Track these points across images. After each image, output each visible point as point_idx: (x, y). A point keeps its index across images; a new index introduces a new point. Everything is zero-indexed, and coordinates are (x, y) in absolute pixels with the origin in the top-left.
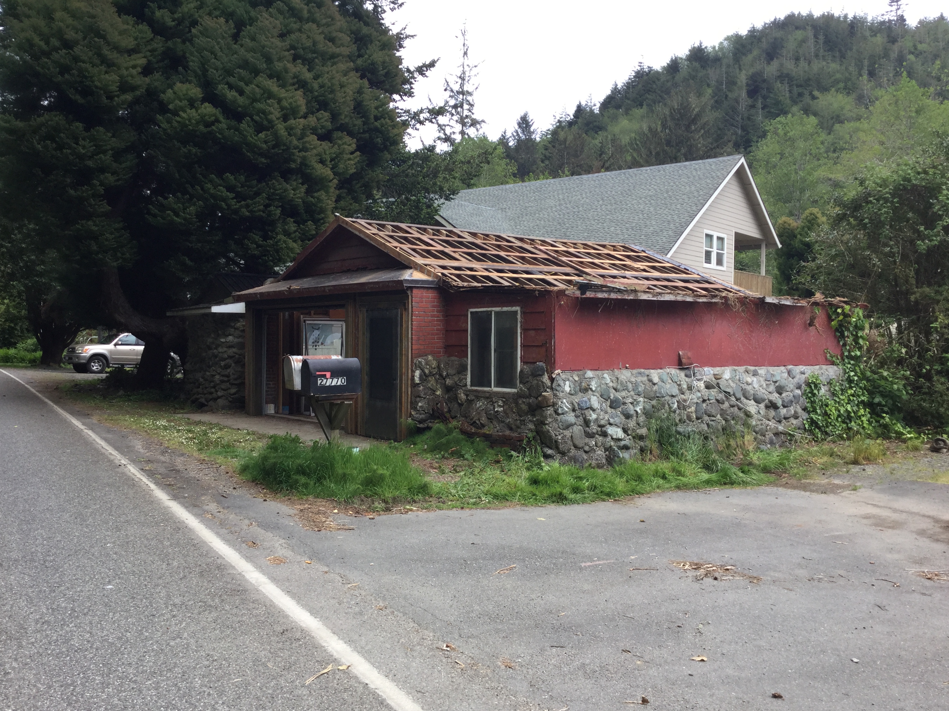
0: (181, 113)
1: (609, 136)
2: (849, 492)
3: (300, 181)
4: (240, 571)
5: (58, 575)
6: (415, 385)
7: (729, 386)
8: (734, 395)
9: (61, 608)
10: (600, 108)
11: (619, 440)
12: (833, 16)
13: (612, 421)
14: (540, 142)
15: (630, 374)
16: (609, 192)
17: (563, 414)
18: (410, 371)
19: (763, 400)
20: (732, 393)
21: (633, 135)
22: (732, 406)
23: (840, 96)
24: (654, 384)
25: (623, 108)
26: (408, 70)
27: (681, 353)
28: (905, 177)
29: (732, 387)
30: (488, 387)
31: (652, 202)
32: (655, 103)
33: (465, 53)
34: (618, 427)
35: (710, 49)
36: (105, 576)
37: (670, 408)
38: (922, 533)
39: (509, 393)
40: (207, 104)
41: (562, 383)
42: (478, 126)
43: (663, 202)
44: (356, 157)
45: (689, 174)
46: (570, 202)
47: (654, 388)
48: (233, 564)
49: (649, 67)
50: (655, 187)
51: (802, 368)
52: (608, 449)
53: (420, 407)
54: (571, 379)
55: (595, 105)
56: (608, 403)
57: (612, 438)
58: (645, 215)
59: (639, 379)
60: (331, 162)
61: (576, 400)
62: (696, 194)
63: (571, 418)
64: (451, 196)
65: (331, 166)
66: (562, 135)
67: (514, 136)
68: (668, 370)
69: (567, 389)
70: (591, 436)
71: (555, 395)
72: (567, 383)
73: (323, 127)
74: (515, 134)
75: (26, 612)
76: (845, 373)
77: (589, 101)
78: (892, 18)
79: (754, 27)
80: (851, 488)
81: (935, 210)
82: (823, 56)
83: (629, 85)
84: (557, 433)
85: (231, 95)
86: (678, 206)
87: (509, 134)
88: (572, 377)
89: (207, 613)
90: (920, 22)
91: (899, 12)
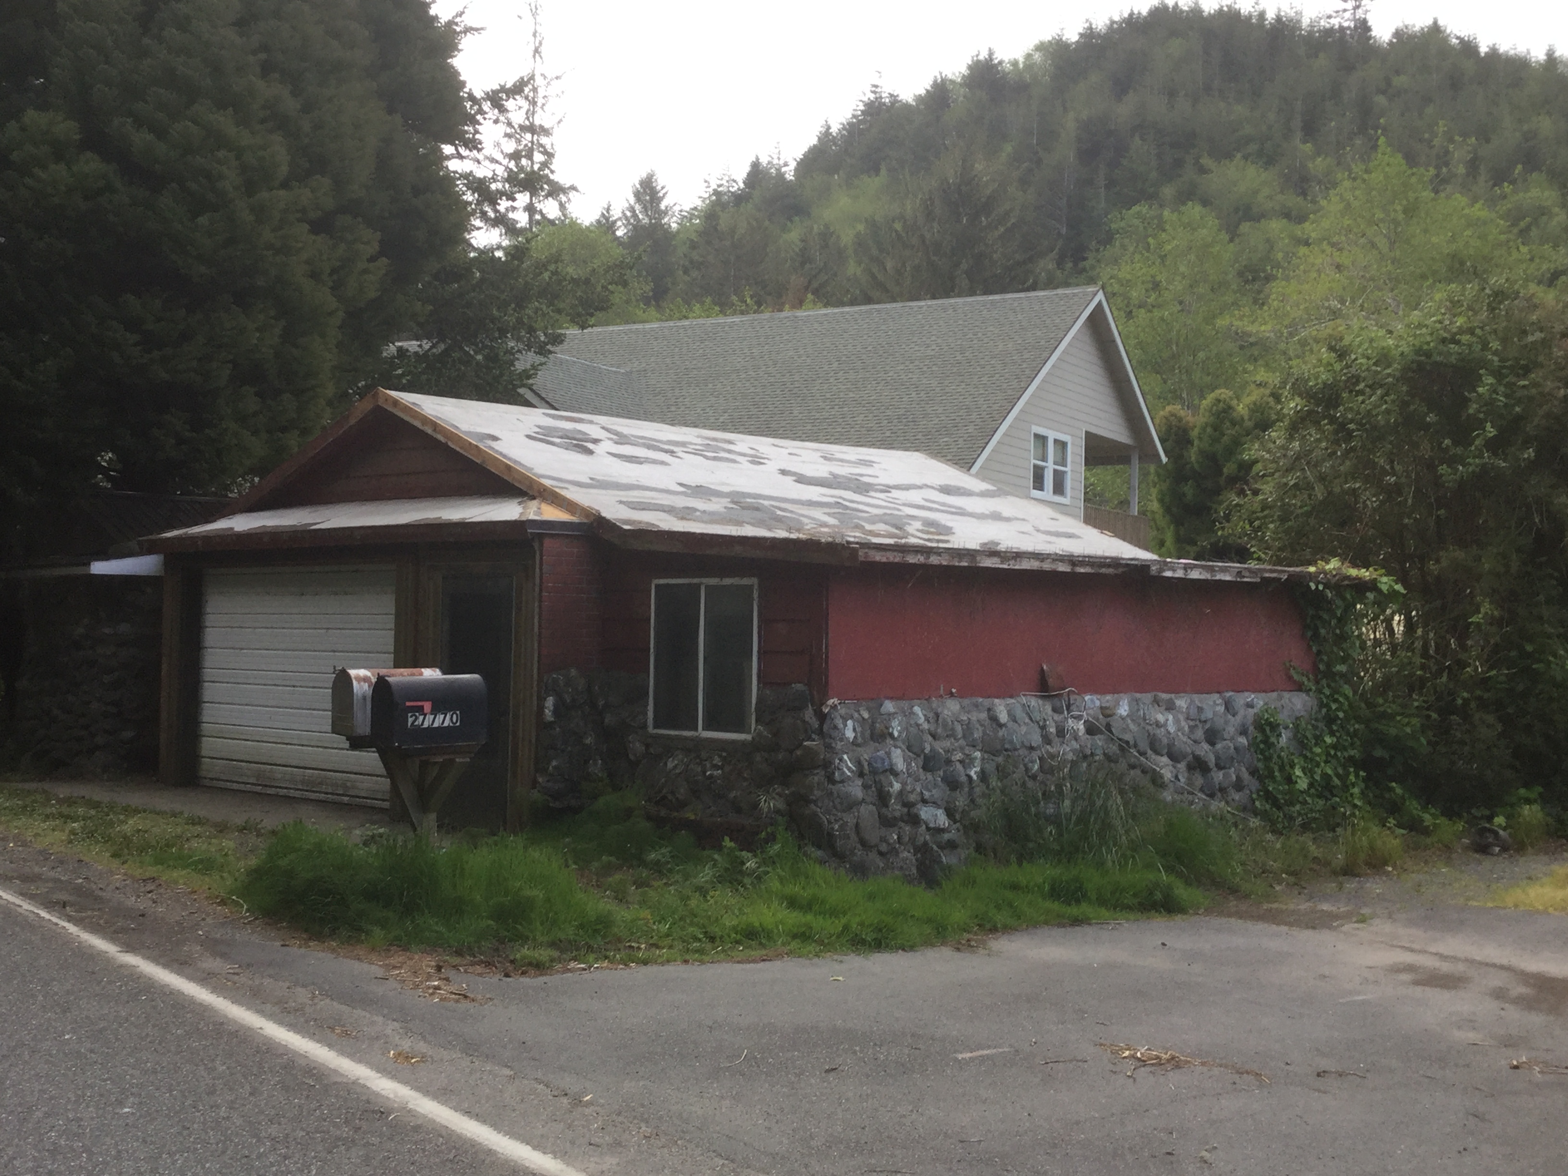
0: (36, 171)
1: (815, 226)
2: (1356, 925)
3: (272, 313)
6: (543, 726)
7: (1126, 729)
8: (1135, 746)
10: (796, 170)
11: (940, 831)
12: (1238, 13)
13: (927, 794)
14: (678, 232)
15: (958, 707)
17: (842, 782)
18: (535, 698)
19: (1184, 757)
20: (1132, 743)
21: (861, 227)
22: (1133, 767)
23: (1251, 171)
24: (1001, 726)
25: (841, 172)
26: (471, 97)
27: (1045, 667)
28: (1420, 349)
29: (1132, 732)
30: (691, 730)
33: (537, 51)
34: (938, 807)
35: (1008, 67)
37: (1027, 770)
38: (1499, 994)
39: (733, 742)
40: (89, 154)
41: (839, 723)
42: (563, 198)
43: (955, 370)
44: (380, 268)
45: (1002, 319)
46: (775, 363)
47: (1000, 734)
49: (891, 95)
50: (939, 341)
51: (1251, 697)
52: (923, 850)
53: (555, 768)
54: (856, 715)
55: (786, 165)
56: (921, 762)
57: (928, 829)
58: (922, 394)
59: (975, 716)
61: (866, 756)
62: (1016, 357)
63: (856, 790)
64: (549, 347)
65: (331, 284)
66: (724, 222)
67: (627, 218)
68: (1024, 700)
69: (850, 734)
70: (887, 822)
71: (829, 747)
72: (850, 723)
73: (319, 207)
74: (629, 214)
76: (1321, 705)
77: (775, 156)
78: (1346, 24)
79: (1090, 28)
80: (1354, 919)
81: (1471, 411)
82: (1220, 91)
83: (853, 130)
84: (832, 819)
85: (141, 139)
86: (985, 380)
87: (616, 213)
88: (858, 711)
90: (1398, 34)
91: (1360, 14)
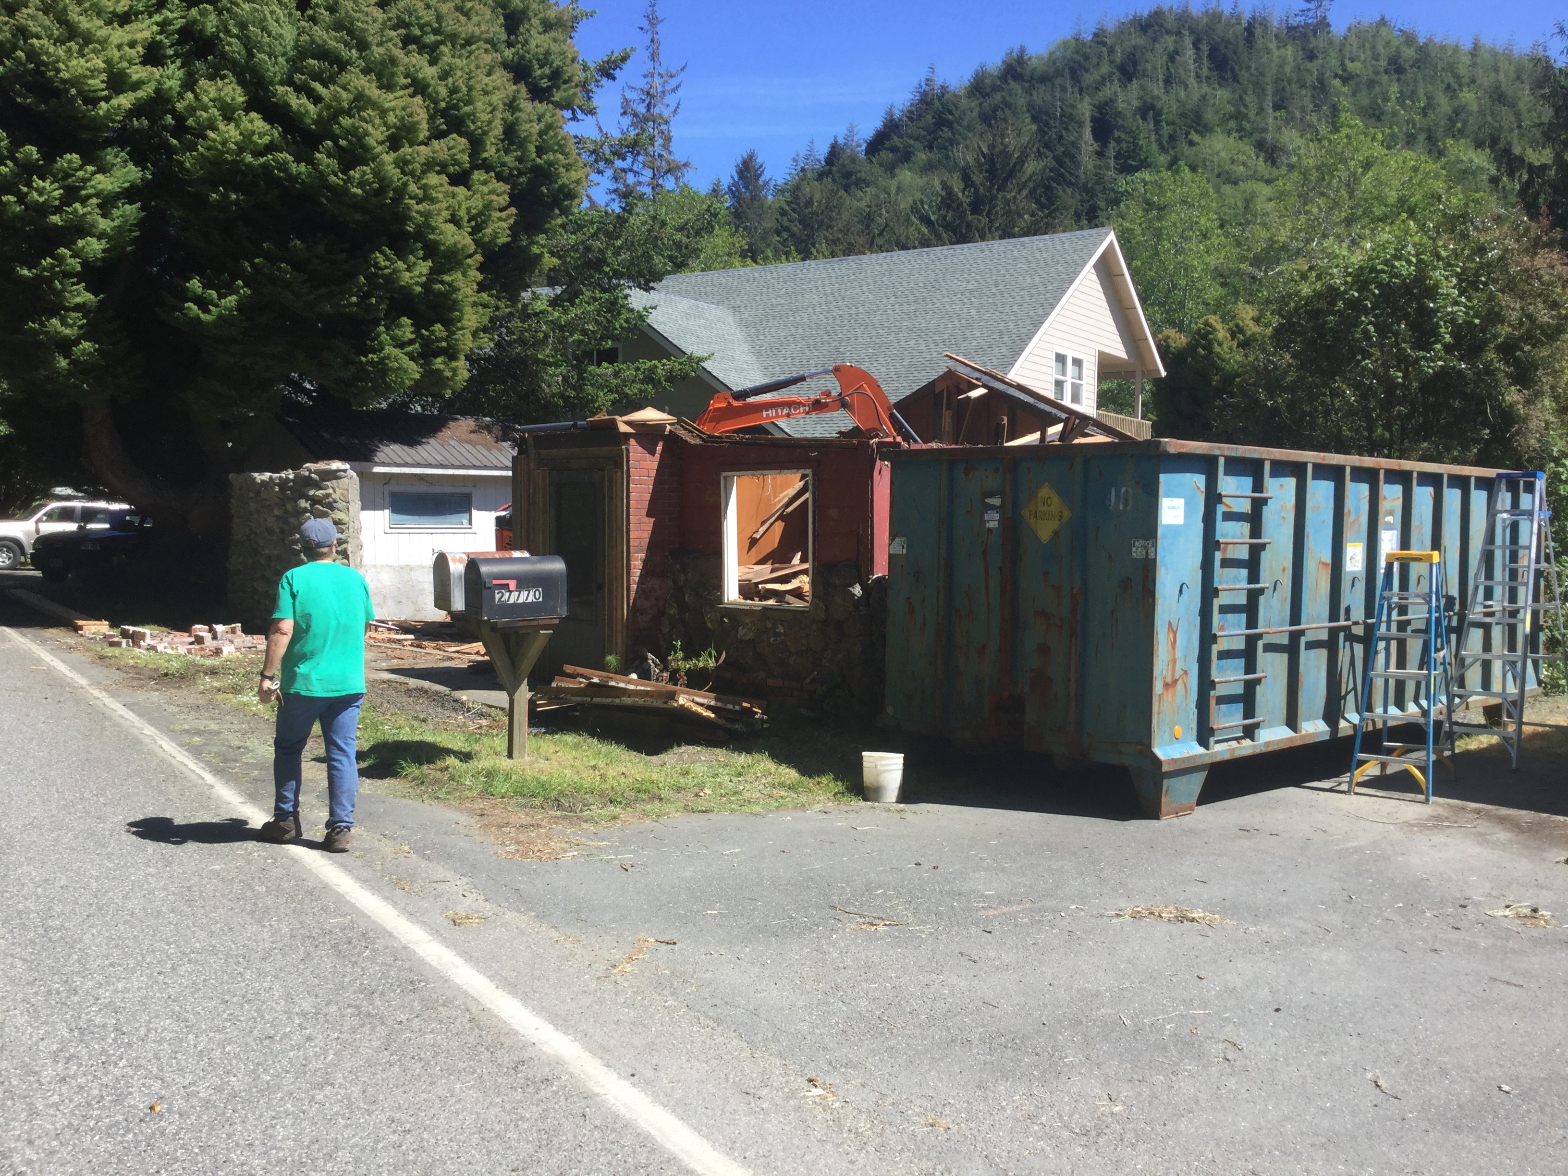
1: (881, 195)
3: (420, 254)
4: (404, 942)
5: (75, 957)
9: (95, 1026)
10: (866, 149)
14: (773, 202)
16: (904, 284)
21: (918, 195)
23: (1230, 141)
31: (973, 300)
32: (952, 145)
36: (164, 956)
39: (793, 613)
40: (253, 115)
42: (678, 173)
43: (990, 300)
44: (509, 217)
45: (1030, 257)
46: (843, 299)
48: (389, 928)
49: (942, 87)
55: (859, 146)
58: (963, 322)
60: (469, 221)
62: (1041, 288)
64: (652, 284)
65: (470, 230)
66: (805, 193)
67: (731, 192)
73: (456, 163)
74: (733, 188)
75: (31, 1036)
77: (849, 138)
78: (1310, 21)
79: (1102, 28)
82: (1208, 78)
83: (911, 115)
85: (296, 102)
86: (1015, 308)
87: (723, 187)
89: (367, 1029)
90: (1351, 29)
91: (1321, 13)
